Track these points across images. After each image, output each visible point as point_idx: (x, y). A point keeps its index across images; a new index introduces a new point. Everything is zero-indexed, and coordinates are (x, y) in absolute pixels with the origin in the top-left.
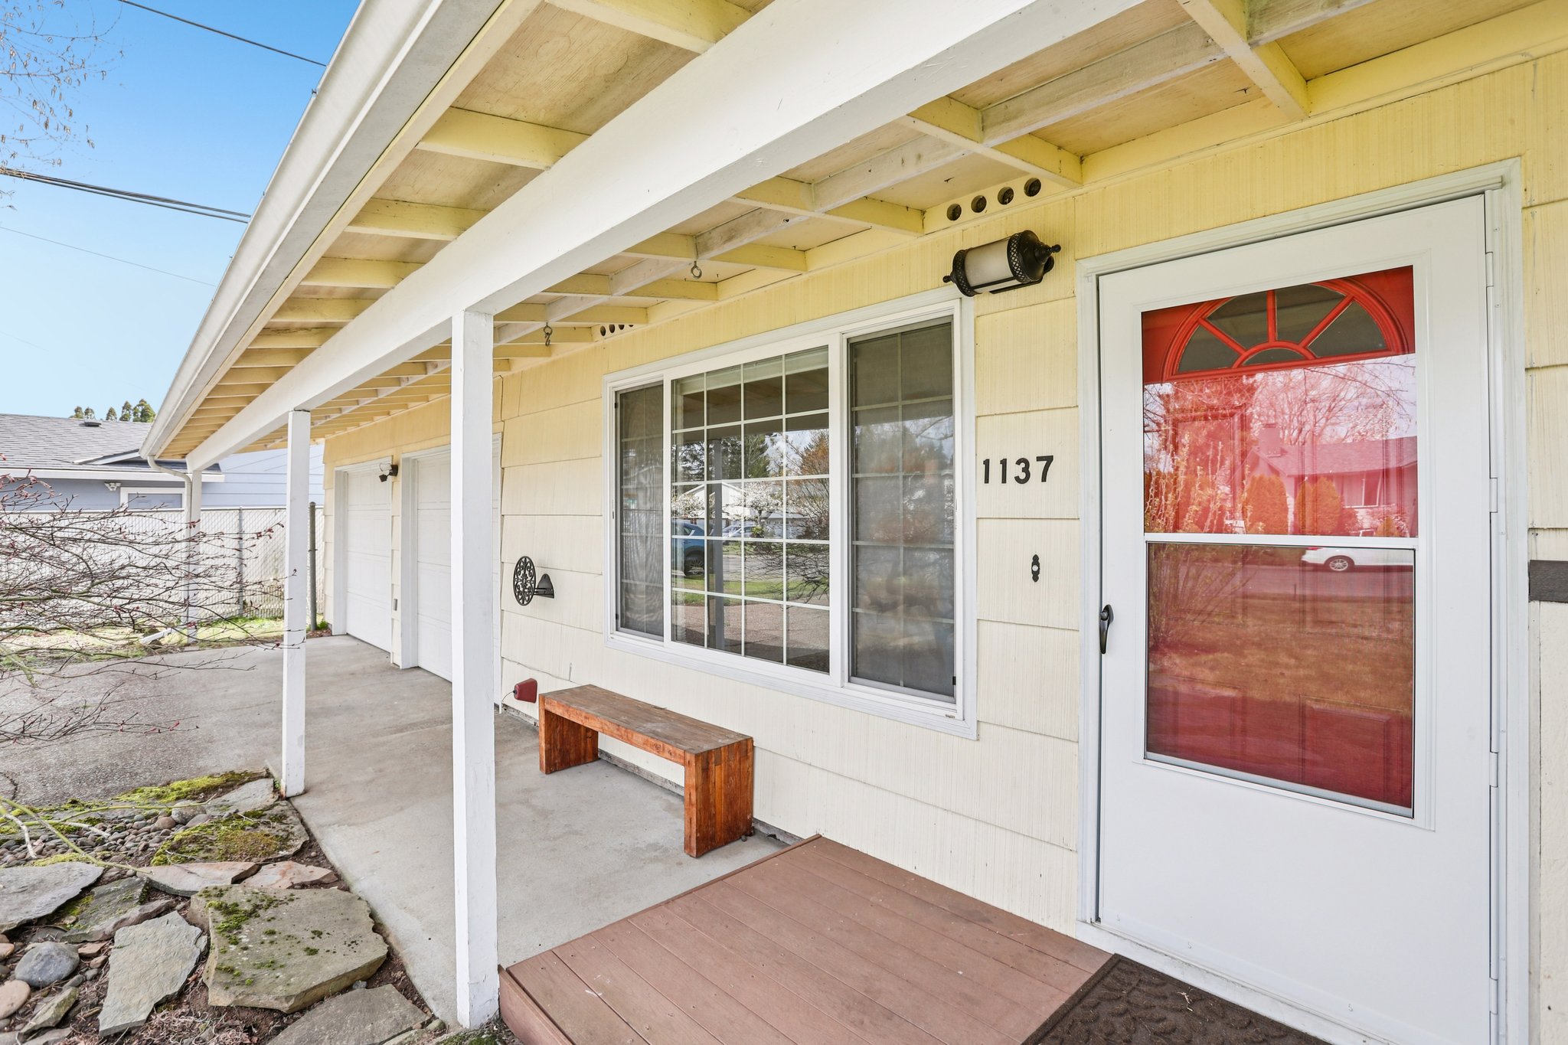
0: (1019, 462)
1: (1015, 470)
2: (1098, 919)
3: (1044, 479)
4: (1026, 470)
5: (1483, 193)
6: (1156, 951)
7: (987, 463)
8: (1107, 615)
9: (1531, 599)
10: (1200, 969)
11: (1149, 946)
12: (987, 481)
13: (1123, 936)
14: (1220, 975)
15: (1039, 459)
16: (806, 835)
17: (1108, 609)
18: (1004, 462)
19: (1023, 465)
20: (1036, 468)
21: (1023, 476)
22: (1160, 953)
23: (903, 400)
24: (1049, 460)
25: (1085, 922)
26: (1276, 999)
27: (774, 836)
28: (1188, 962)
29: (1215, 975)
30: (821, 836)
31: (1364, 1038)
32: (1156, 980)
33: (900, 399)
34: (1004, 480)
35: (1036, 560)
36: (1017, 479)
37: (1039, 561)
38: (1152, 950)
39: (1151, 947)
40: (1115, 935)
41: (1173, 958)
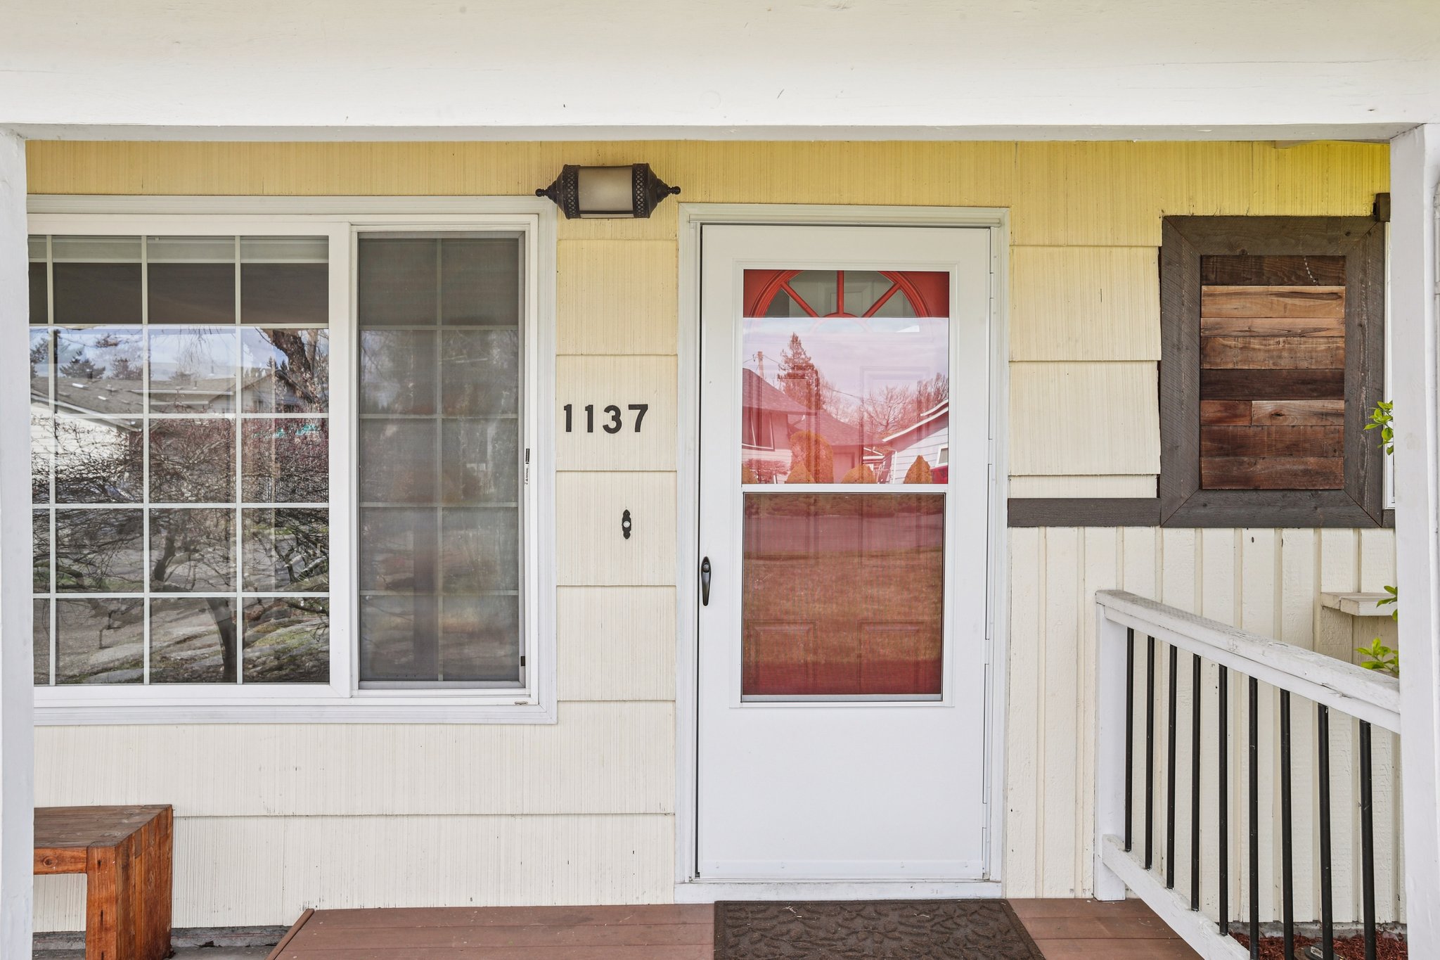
0: (608, 410)
1: (602, 419)
2: (697, 874)
3: (638, 429)
4: (617, 418)
5: (989, 228)
6: (753, 884)
7: (568, 408)
8: (705, 567)
9: (1009, 526)
10: (791, 884)
11: (745, 882)
12: (569, 429)
13: (721, 882)
14: (807, 881)
15: (632, 407)
16: (290, 917)
17: (706, 560)
18: (590, 409)
19: (613, 413)
20: (629, 417)
21: (613, 425)
22: (757, 883)
23: (443, 324)
24: (643, 408)
25: (684, 883)
26: (851, 882)
27: (210, 944)
28: (780, 882)
29: (804, 883)
30: (313, 912)
31: (910, 885)
32: (763, 907)
33: (439, 322)
34: (590, 429)
35: (627, 516)
36: (606, 428)
37: (630, 516)
38: (749, 883)
39: (748, 882)
40: (714, 884)
41: (768, 884)
